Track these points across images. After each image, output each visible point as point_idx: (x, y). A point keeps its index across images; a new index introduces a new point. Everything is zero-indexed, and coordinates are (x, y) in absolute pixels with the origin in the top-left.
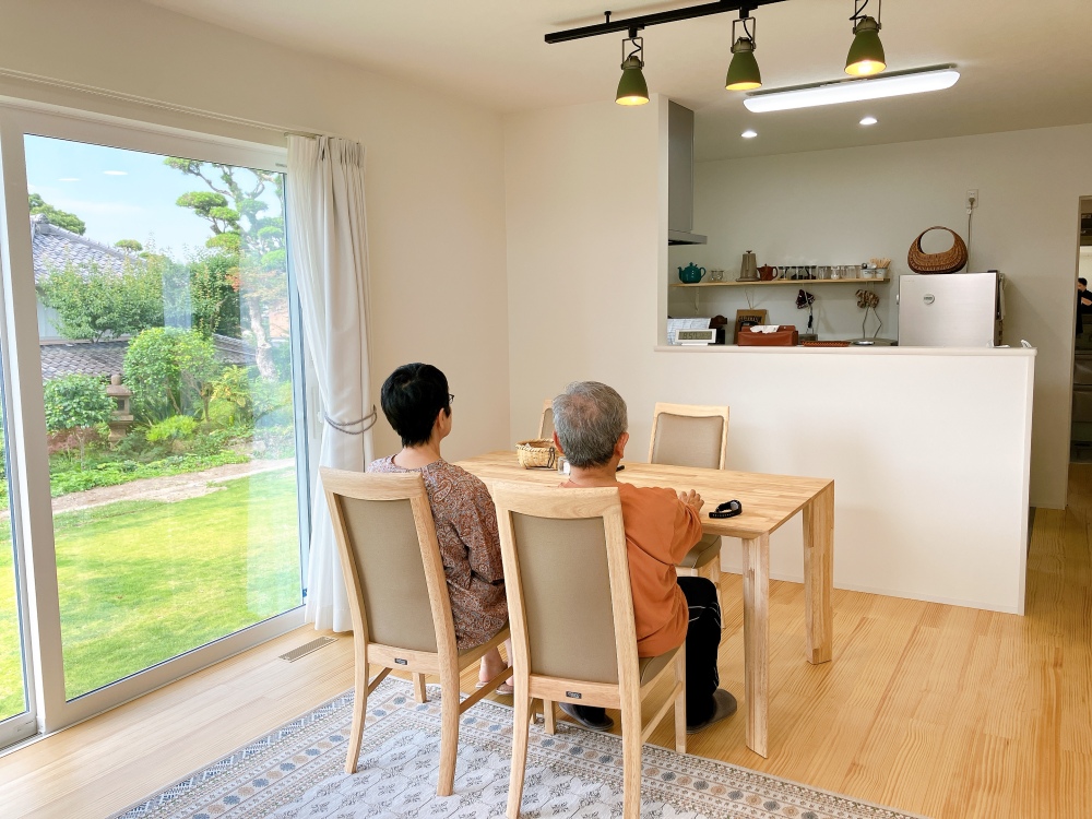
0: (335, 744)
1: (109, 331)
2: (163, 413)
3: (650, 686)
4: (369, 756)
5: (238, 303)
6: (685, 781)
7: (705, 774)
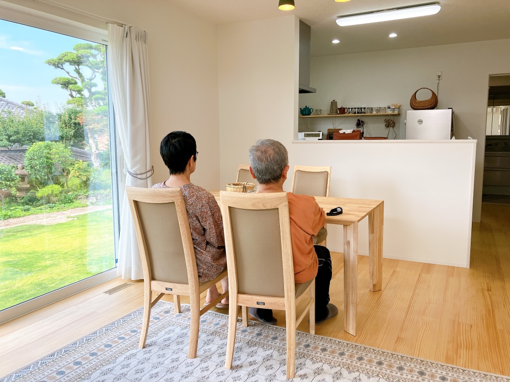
0: (133, 334)
1: (17, 144)
2: (44, 184)
3: (300, 298)
4: (152, 340)
5: (83, 131)
6: (316, 348)
7: (326, 344)
